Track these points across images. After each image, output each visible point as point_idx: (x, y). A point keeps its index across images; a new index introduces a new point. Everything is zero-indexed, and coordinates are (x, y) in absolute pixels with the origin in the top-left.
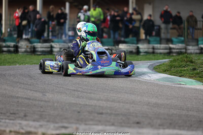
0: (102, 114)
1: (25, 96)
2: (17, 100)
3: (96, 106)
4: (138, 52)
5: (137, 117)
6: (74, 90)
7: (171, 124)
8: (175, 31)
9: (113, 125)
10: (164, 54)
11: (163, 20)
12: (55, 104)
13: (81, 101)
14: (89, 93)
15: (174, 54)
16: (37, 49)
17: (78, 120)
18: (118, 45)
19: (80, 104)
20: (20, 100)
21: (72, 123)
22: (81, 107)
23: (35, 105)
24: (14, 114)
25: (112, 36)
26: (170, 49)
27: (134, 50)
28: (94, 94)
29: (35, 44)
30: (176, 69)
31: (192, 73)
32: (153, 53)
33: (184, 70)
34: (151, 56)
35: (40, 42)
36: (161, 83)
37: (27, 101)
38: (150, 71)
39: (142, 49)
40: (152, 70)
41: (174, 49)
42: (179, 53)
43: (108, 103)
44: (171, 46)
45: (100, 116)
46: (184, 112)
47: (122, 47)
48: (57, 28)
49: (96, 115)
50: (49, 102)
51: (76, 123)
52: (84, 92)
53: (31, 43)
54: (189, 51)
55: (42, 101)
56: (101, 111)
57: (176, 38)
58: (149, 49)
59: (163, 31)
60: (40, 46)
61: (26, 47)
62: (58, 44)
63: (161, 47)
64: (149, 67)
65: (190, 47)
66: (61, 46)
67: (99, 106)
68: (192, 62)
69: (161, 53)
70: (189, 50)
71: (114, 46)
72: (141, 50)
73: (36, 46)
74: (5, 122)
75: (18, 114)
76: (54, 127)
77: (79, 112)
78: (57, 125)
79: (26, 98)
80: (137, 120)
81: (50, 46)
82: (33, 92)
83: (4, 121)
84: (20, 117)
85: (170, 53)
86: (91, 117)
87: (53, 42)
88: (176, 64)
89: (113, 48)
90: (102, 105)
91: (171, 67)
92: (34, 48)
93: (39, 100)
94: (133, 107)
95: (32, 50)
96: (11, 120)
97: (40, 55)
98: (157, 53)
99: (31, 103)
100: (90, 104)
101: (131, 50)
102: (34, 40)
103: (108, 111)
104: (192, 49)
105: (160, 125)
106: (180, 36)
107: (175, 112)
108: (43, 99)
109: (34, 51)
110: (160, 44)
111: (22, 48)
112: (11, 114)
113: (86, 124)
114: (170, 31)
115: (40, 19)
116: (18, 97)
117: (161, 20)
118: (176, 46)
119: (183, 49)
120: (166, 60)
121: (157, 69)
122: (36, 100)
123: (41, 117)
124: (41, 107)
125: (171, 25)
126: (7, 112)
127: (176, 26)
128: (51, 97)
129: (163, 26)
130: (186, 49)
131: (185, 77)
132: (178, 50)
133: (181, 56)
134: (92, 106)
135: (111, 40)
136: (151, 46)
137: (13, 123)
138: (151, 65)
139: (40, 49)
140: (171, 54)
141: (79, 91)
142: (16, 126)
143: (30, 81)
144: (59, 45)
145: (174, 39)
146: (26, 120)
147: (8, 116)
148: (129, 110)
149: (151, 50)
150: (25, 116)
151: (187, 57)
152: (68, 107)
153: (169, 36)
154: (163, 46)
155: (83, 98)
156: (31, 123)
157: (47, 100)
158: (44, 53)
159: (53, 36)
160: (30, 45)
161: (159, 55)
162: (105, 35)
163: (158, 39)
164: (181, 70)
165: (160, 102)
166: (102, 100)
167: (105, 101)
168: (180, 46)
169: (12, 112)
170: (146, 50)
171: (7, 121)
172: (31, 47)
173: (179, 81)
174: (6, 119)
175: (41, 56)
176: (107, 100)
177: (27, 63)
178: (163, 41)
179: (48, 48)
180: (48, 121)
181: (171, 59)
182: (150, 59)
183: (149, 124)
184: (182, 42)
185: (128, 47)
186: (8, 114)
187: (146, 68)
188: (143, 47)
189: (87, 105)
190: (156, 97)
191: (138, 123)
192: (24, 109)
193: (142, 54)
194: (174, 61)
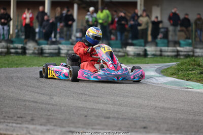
0: (109, 118)
1: (32, 100)
2: (24, 103)
3: (103, 110)
4: (145, 54)
5: (143, 121)
6: (82, 94)
7: (177, 129)
8: (183, 33)
9: (120, 129)
10: (172, 57)
11: (172, 22)
12: (63, 108)
13: (88, 105)
14: (97, 97)
15: (182, 57)
16: (44, 51)
17: (85, 124)
18: (126, 48)
19: (87, 108)
20: (27, 103)
21: (79, 127)
22: (88, 111)
23: (42, 109)
24: (21, 117)
25: (119, 38)
26: (178, 51)
27: (142, 53)
28: (101, 97)
29: (43, 46)
30: (183, 73)
31: (199, 76)
32: (161, 55)
33: (192, 74)
34: (159, 59)
35: (47, 44)
36: (169, 86)
37: (34, 104)
38: (158, 75)
39: (149, 51)
40: (160, 73)
41: (181, 51)
42: (187, 56)
43: (115, 106)
44: (179, 48)
45: (107, 120)
46: (191, 117)
47: (130, 49)
48: (65, 29)
49: (103, 119)
50: (56, 105)
51: (83, 128)
52: (91, 96)
53: (38, 44)
54: (196, 54)
55: (49, 104)
56: (108, 115)
57: (184, 41)
58: (156, 51)
59: (170, 33)
60: (47, 48)
61: (33, 49)
62: (65, 46)
63: (169, 50)
64: (156, 71)
65: (198, 50)
66: (68, 48)
67: (106, 110)
68: (199, 65)
69: (168, 56)
70: (197, 52)
71: (122, 48)
72: (149, 53)
73: (43, 48)
74: (12, 126)
75: (25, 117)
76: (61, 131)
77: (86, 116)
78: (64, 130)
79: (33, 101)
80: (144, 124)
81: (57, 48)
82: (40, 95)
83: (11, 124)
84: (26, 121)
85: (177, 55)
86: (98, 122)
87: (60, 43)
88: (183, 67)
89: (121, 50)
90: (109, 109)
91: (179, 70)
92: (42, 50)
93: (46, 104)
94: (140, 111)
95: (40, 51)
96: (18, 123)
97: (47, 57)
98: (165, 56)
99: (38, 106)
100: (97, 108)
101: (139, 53)
102: (42, 41)
103: (115, 115)
104: (200, 52)
105: (167, 130)
106: (188, 38)
107: (182, 117)
108: (51, 102)
109: (41, 53)
110: (168, 46)
111: (29, 50)
112: (18, 117)
113: (93, 129)
114: (178, 33)
115: (48, 20)
116: (25, 101)
117: (170, 22)
118: (184, 49)
119: (191, 52)
120: (174, 64)
121: (164, 72)
122: (43, 103)
123: (49, 121)
124: (48, 111)
125: (179, 28)
126: (14, 116)
127: (184, 28)
128: (58, 100)
129: (171, 28)
130: (193, 52)
131: (192, 81)
132: (185, 53)
133: (188, 59)
134: (99, 109)
135: (119, 42)
136: (159, 48)
137: (19, 127)
138: (158, 68)
139: (47, 51)
140: (179, 57)
141: (87, 95)
142: (23, 130)
143: (37, 84)
144: (67, 47)
145: (182, 42)
146: (33, 124)
147: (16, 120)
148: (136, 114)
149: (158, 53)
150: (32, 120)
151: (194, 61)
152: (74, 111)
153: (176, 39)
154: (170, 48)
155: (90, 101)
156: (38, 127)
157: (54, 103)
158: (52, 55)
159: (61, 37)
160: (37, 47)
161: (166, 58)
162: (112, 37)
163: (166, 41)
164: (188, 74)
165: (166, 106)
166: (109, 104)
167: (112, 105)
168: (188, 48)
169: (19, 116)
170: (154, 53)
171: (14, 125)
172: (39, 48)
173: (186, 85)
174: (13, 123)
175: (49, 58)
176: (114, 104)
177: (34, 65)
178: (171, 44)
179: (56, 49)
180: (55, 126)
181: (178, 63)
182: (157, 62)
183: (156, 128)
184: (189, 45)
185: (136, 50)
186: (15, 118)
187: (153, 71)
188: (151, 49)
189: (94, 109)
190: (164, 101)
191: (145, 128)
192: (31, 112)
193: (149, 56)
194: (182, 64)
